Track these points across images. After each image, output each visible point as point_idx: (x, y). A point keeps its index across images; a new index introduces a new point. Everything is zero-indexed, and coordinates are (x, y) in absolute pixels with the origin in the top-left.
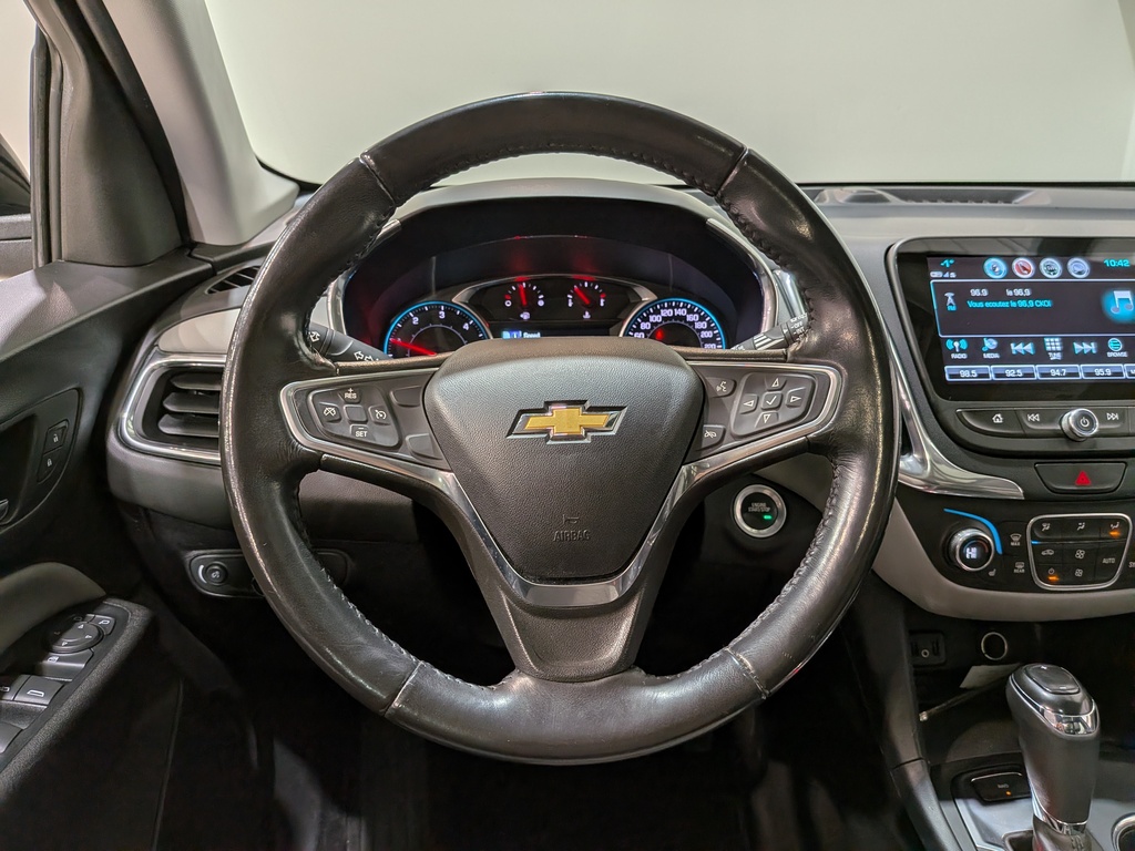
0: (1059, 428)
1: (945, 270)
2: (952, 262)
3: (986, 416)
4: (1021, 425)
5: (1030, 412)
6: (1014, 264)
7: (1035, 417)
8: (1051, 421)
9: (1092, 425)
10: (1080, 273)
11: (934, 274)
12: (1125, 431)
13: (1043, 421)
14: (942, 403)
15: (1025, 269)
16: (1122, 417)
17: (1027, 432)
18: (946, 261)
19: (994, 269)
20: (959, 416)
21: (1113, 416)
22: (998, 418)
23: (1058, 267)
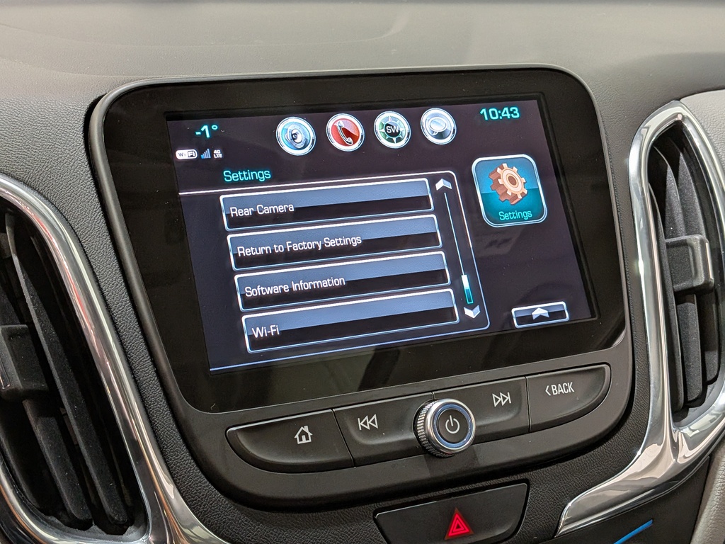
0: (412, 436)
1: (200, 145)
2: (215, 127)
3: (282, 432)
4: (346, 440)
5: (361, 413)
6: (330, 125)
7: (369, 422)
8: (399, 425)
9: (465, 427)
10: (441, 135)
11: (183, 154)
12: (523, 421)
13: (382, 430)
14: (198, 419)
15: (348, 134)
16: (517, 397)
17: (358, 454)
18: (205, 128)
19: (294, 137)
20: (232, 442)
21: (502, 399)
22: (304, 436)
23: (403, 125)
